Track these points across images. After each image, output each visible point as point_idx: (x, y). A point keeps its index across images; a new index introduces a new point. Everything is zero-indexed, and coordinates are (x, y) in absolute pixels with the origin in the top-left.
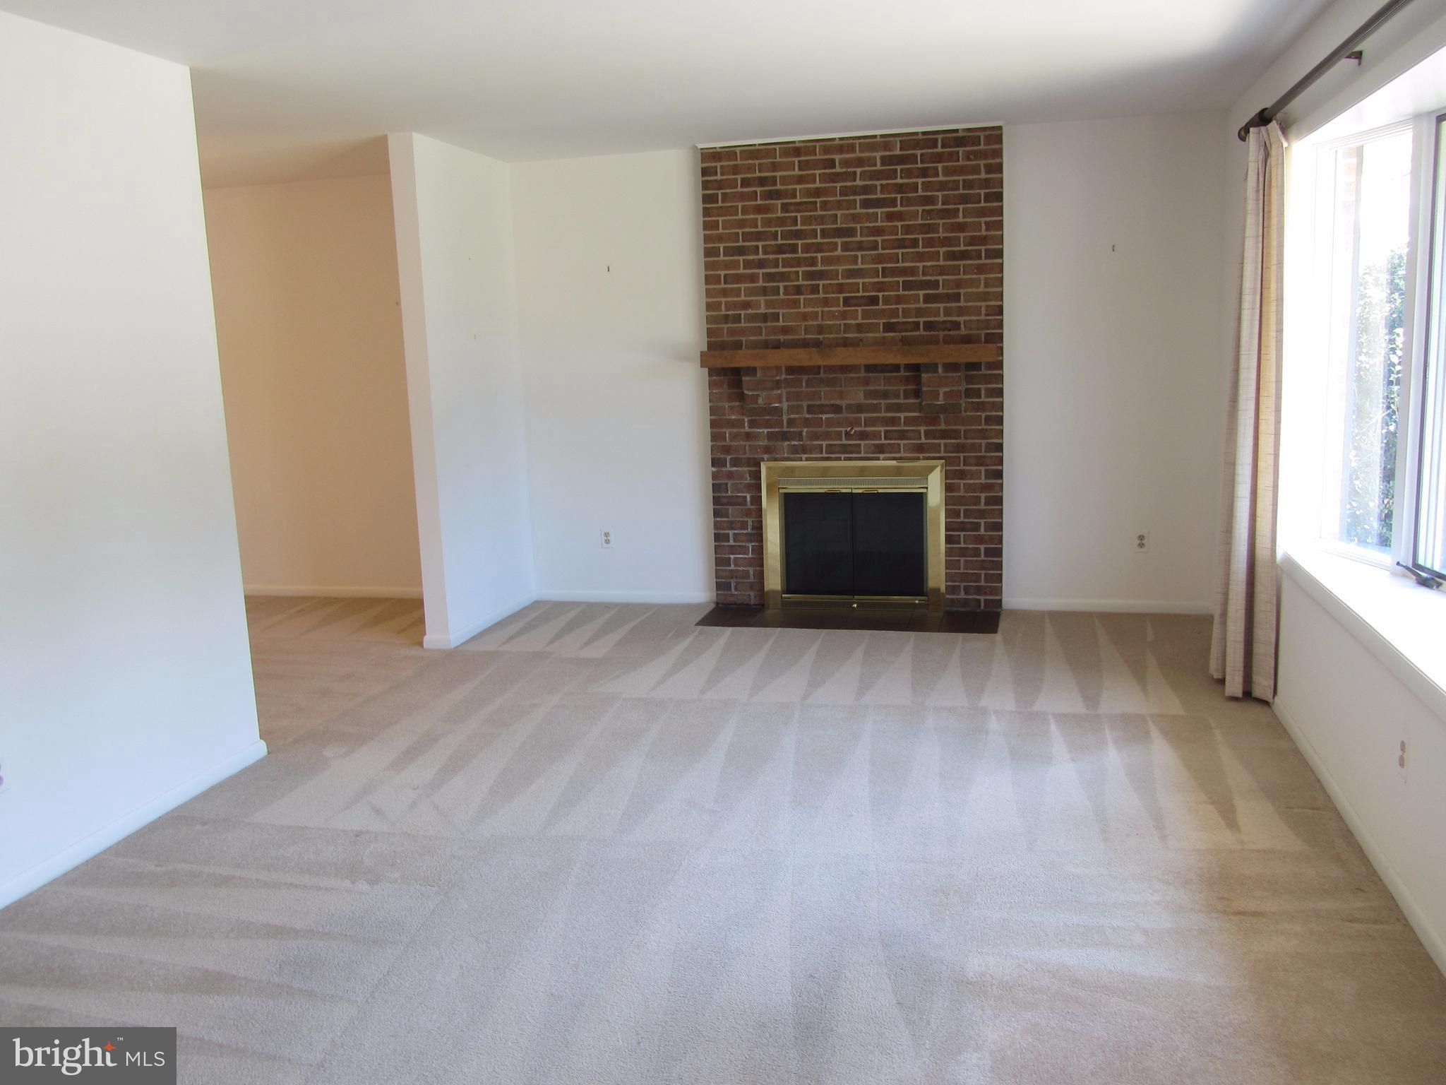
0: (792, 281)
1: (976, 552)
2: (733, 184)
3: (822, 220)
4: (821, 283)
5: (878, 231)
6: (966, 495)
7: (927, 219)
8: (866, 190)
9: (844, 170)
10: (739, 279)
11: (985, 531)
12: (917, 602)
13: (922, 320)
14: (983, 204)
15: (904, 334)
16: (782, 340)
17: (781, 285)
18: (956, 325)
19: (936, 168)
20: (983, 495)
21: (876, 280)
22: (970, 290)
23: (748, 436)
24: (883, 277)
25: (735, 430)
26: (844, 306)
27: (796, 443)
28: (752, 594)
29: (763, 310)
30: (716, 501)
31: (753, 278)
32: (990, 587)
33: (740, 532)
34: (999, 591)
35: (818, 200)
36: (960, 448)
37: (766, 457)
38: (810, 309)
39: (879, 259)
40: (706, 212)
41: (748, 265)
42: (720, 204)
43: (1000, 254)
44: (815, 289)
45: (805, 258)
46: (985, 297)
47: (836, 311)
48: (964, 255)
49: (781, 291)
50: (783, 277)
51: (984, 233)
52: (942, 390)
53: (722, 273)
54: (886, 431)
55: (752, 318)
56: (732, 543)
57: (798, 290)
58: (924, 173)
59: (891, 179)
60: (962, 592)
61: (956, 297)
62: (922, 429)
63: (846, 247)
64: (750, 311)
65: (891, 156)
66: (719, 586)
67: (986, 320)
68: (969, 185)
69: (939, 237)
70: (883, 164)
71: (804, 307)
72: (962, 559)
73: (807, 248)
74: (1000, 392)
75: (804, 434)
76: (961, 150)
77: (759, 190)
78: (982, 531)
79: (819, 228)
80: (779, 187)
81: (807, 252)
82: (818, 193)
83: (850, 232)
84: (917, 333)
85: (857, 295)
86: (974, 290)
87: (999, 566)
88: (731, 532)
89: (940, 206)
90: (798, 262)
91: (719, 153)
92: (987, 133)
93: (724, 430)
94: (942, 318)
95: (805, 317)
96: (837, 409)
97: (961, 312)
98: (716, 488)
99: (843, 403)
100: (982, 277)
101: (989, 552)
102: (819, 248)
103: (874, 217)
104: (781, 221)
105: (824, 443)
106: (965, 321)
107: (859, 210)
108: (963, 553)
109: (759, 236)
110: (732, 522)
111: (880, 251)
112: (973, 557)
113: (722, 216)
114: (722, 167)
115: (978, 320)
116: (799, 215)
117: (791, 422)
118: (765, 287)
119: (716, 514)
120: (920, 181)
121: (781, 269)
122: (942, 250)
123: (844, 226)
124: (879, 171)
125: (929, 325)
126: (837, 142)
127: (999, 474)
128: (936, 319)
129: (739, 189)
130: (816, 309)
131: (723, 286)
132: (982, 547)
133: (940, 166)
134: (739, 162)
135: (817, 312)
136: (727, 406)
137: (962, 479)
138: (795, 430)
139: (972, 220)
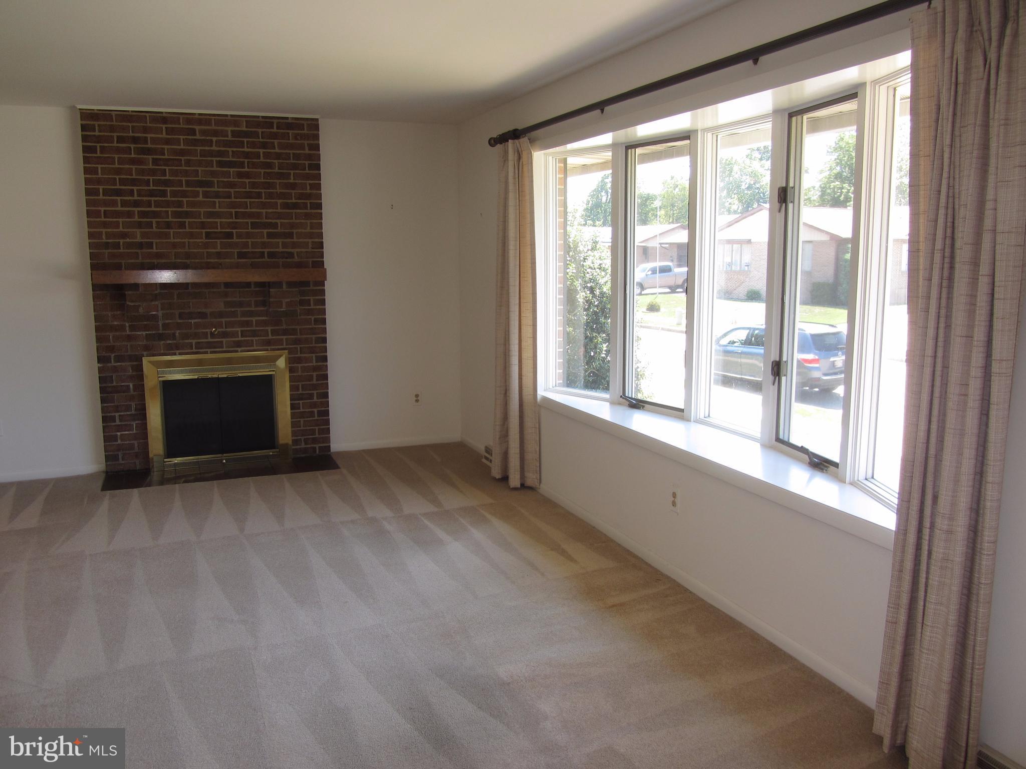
0: (163, 219)
1: (312, 414)
2: (110, 140)
3: (186, 174)
4: (187, 220)
5: (232, 185)
6: (303, 374)
7: (267, 179)
8: (220, 154)
9: (203, 138)
10: (118, 214)
11: (317, 398)
12: (271, 453)
13: (266, 251)
14: (307, 171)
15: (253, 260)
16: (156, 263)
17: (154, 221)
18: (291, 255)
19: (273, 143)
20: (315, 374)
21: (231, 220)
22: (300, 231)
23: (129, 338)
24: (236, 218)
25: (117, 334)
26: (206, 239)
27: (170, 342)
28: (137, 462)
29: (139, 239)
30: (103, 390)
31: (130, 215)
32: (323, 437)
33: (125, 413)
34: (328, 440)
35: (183, 158)
36: (297, 341)
37: (145, 353)
38: (178, 240)
39: (233, 205)
40: (86, 160)
41: (124, 204)
42: (99, 155)
43: (320, 206)
44: (182, 225)
45: (173, 201)
46: (311, 235)
47: (199, 242)
48: (295, 206)
49: (154, 226)
50: (155, 215)
51: (308, 191)
52: (285, 301)
53: (103, 209)
54: (241, 330)
55: (129, 245)
56: (118, 423)
57: (168, 225)
58: (264, 146)
59: (240, 148)
60: (303, 443)
61: (290, 235)
62: (269, 329)
63: (206, 195)
64: (128, 240)
65: (240, 131)
66: (107, 458)
67: (312, 252)
68: (296, 157)
69: (277, 192)
70: (233, 136)
71: (174, 238)
72: (302, 420)
73: (174, 194)
74: (323, 302)
75: (177, 334)
76: (291, 132)
77: (132, 146)
78: (315, 399)
79: (184, 179)
80: (149, 145)
81: (174, 197)
82: (182, 153)
83: (209, 184)
84: (263, 260)
85: (216, 230)
86: (303, 231)
87: (327, 422)
88: (117, 414)
89: (276, 170)
90: (168, 204)
91: (97, 114)
92: (310, 122)
93: (108, 334)
94: (281, 250)
95: (174, 245)
96: (203, 315)
97: (294, 245)
98: (102, 380)
99: (208, 311)
100: (309, 222)
101: (320, 413)
102: (184, 194)
103: (227, 174)
104: (153, 172)
105: (194, 341)
106: (297, 252)
107: (215, 168)
108: (302, 415)
109: (134, 182)
110: (117, 406)
111: (233, 200)
112: (309, 418)
113: (102, 164)
114: (99, 125)
115: (307, 252)
116: (167, 168)
117: (165, 326)
118: (140, 222)
119: (103, 400)
120: (261, 151)
121: (153, 209)
122: (279, 201)
123: (204, 179)
124: (230, 141)
125: (272, 255)
126: (197, 116)
127: (325, 359)
128: (277, 250)
129: (115, 144)
130: (183, 240)
131: (103, 219)
132: (316, 410)
133: (276, 142)
134: (114, 123)
135: (184, 243)
136: (110, 315)
137: (300, 363)
138: (169, 332)
139: (300, 181)
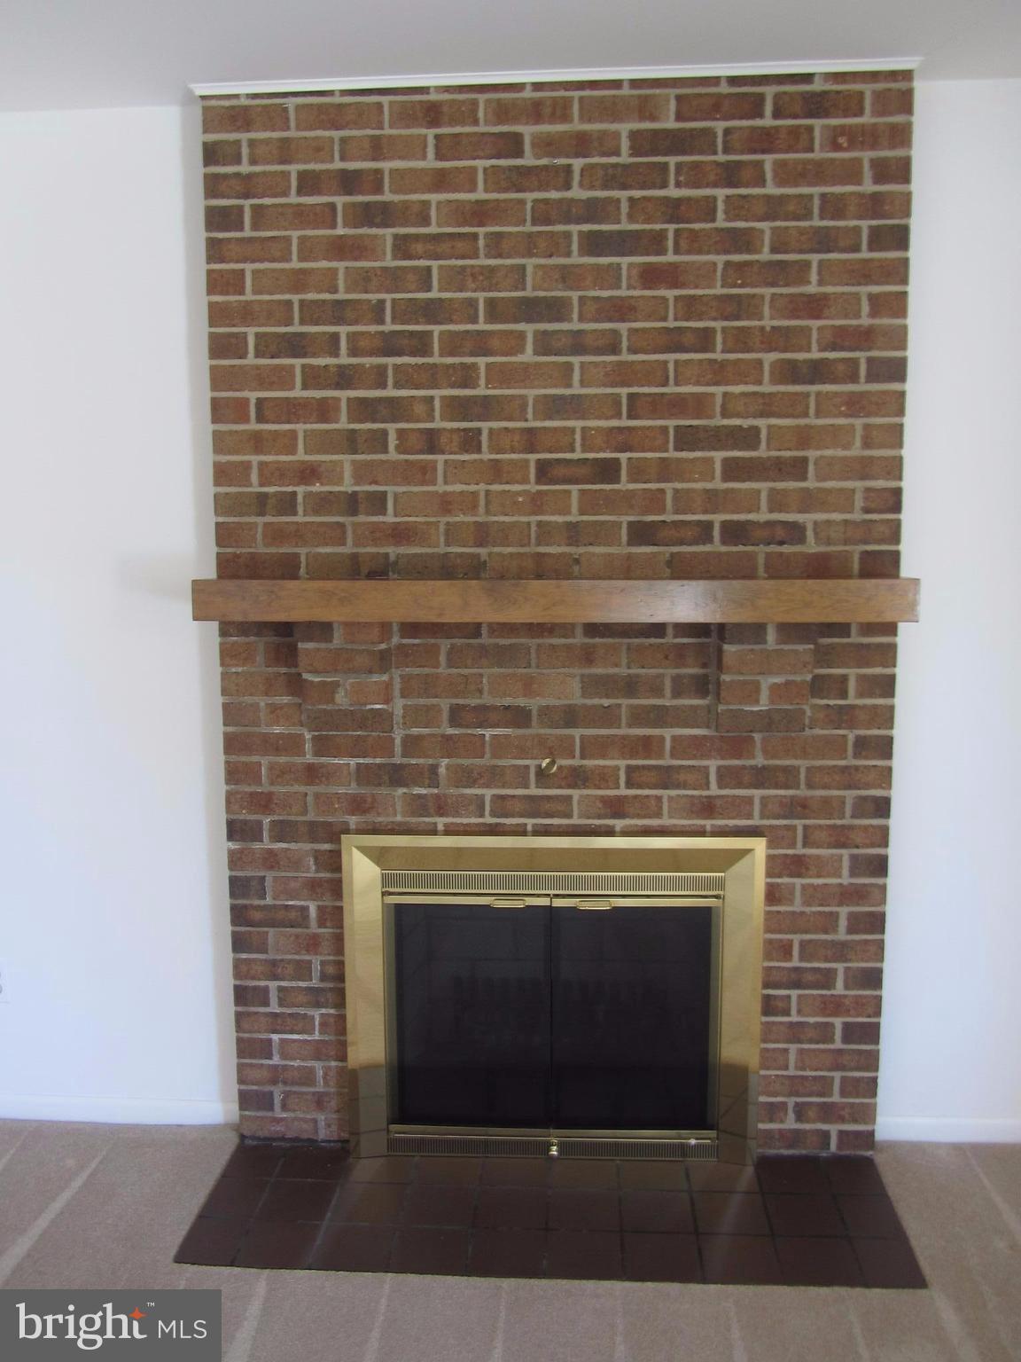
0: (418, 421)
1: (825, 1033)
2: (277, 185)
3: (487, 278)
4: (485, 426)
5: (621, 310)
6: (807, 910)
7: (735, 286)
8: (593, 211)
9: (544, 161)
10: (292, 410)
11: (847, 987)
12: (693, 1142)
13: (717, 518)
14: (865, 254)
15: (675, 549)
16: (392, 558)
17: (392, 428)
18: (795, 533)
19: (759, 165)
20: (844, 911)
21: (614, 423)
22: (829, 453)
23: (312, 774)
24: (630, 417)
25: (282, 759)
26: (538, 482)
27: (423, 791)
28: (321, 1117)
29: (348, 486)
30: (239, 915)
31: (324, 411)
32: (852, 1105)
33: (294, 984)
34: (868, 1114)
35: (481, 230)
36: (798, 808)
37: (353, 821)
38: (458, 488)
39: (623, 374)
40: (215, 250)
41: (313, 378)
42: (248, 232)
43: (897, 371)
44: (470, 441)
45: (448, 367)
46: (863, 468)
47: (518, 493)
48: (818, 371)
49: (392, 441)
50: (396, 410)
51: (865, 321)
52: (767, 682)
53: (253, 396)
54: (629, 768)
55: (322, 503)
56: (274, 1007)
57: (432, 442)
58: (730, 176)
59: (653, 186)
60: (791, 1115)
61: (798, 468)
62: (713, 764)
63: (545, 344)
64: (317, 488)
65: (655, 132)
66: (245, 1100)
67: (865, 521)
68: (833, 207)
69: (762, 329)
70: (635, 151)
71: (446, 483)
72: (793, 1048)
73: (453, 344)
74: (887, 686)
75: (442, 770)
76: (817, 123)
77: (340, 201)
78: (839, 989)
79: (481, 296)
80: (388, 197)
81: (452, 354)
82: (480, 213)
83: (556, 310)
84: (707, 548)
85: (568, 456)
86: (840, 453)
87: (872, 1061)
88: (273, 985)
89: (765, 255)
90: (433, 376)
91: (246, 108)
92: (880, 86)
93: (255, 759)
94: (763, 516)
95: (446, 504)
96: (519, 717)
97: (809, 501)
98: (238, 887)
99: (533, 704)
100: (858, 423)
101: (850, 1033)
102: (481, 344)
103: (609, 277)
104: (393, 279)
105: (488, 793)
106: (815, 523)
107: (576, 259)
108: (796, 1033)
109: (339, 311)
110: (274, 963)
111: (626, 357)
112: (818, 1043)
113: (253, 261)
114: (252, 143)
115: (846, 522)
116: (435, 264)
117: (411, 745)
118: (353, 431)
119: (239, 943)
120: (721, 193)
121: (391, 392)
122: (769, 358)
123: (542, 294)
124: (625, 167)
125: (735, 532)
126: (528, 94)
127: (880, 866)
128: (752, 517)
129: (293, 199)
130: (472, 488)
131: (253, 426)
132: (838, 1022)
133: (768, 160)
134: (292, 133)
135: (475, 494)
136: (262, 704)
137: (799, 875)
138: (421, 761)
139: (840, 289)
